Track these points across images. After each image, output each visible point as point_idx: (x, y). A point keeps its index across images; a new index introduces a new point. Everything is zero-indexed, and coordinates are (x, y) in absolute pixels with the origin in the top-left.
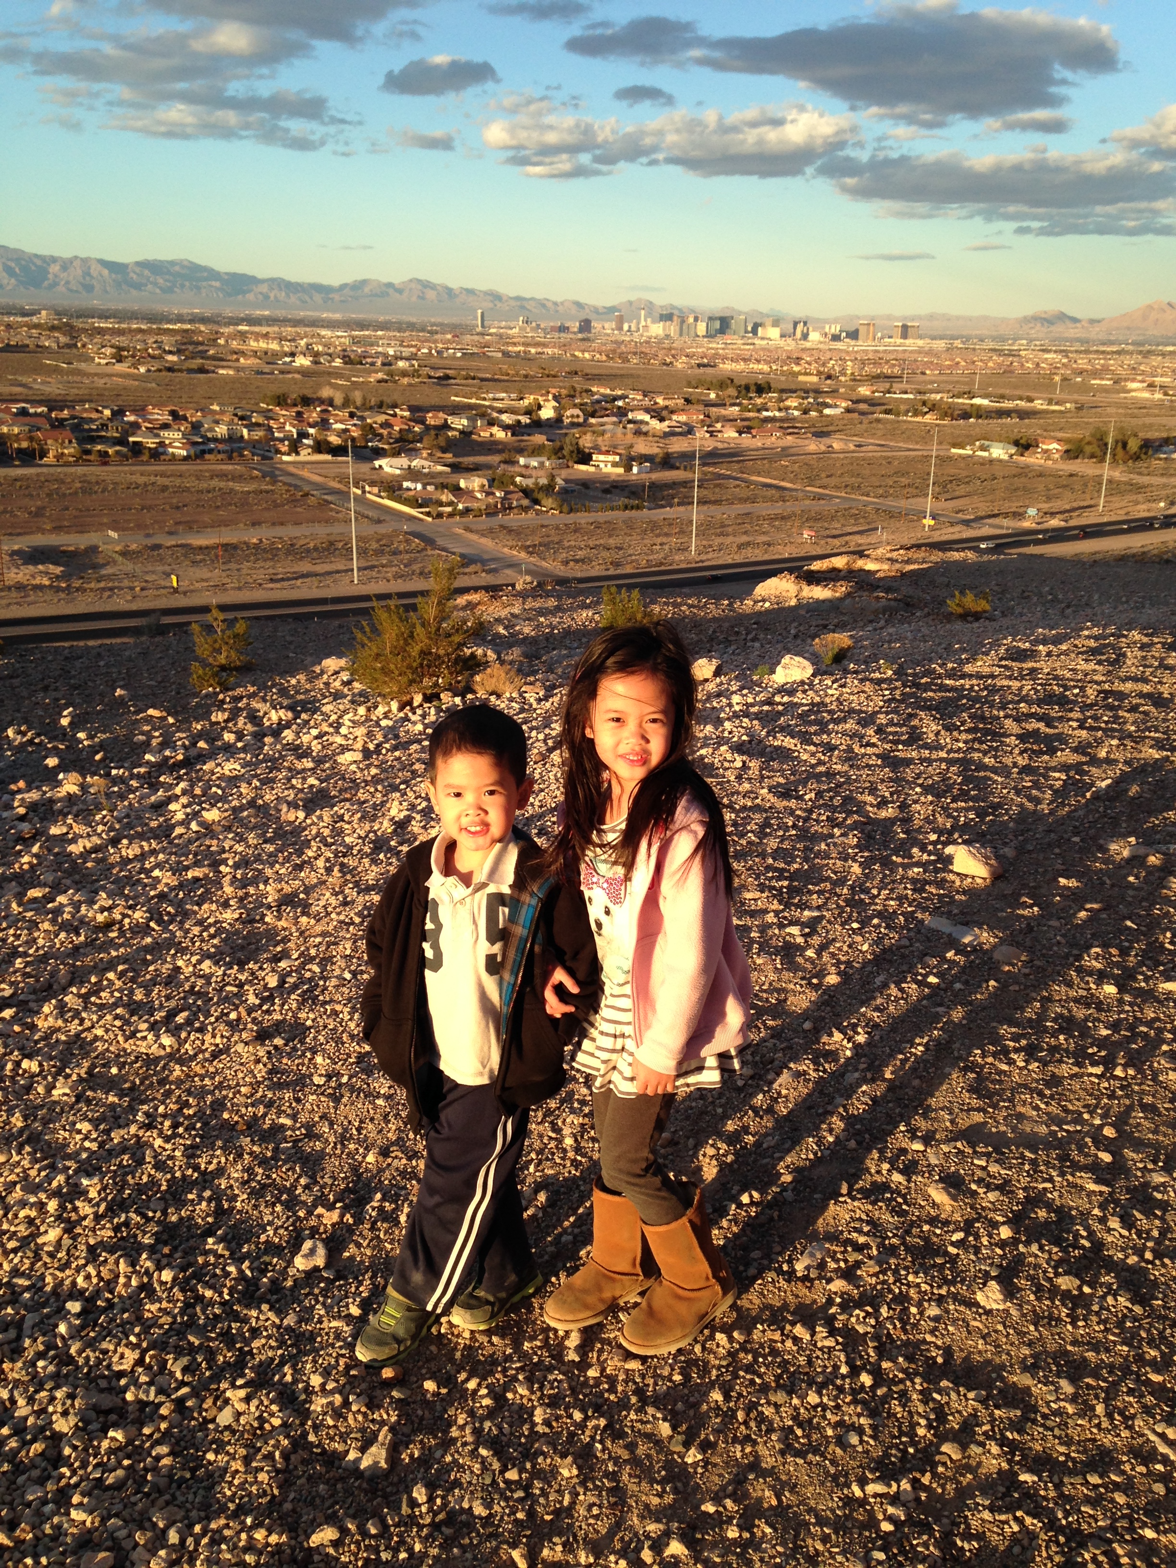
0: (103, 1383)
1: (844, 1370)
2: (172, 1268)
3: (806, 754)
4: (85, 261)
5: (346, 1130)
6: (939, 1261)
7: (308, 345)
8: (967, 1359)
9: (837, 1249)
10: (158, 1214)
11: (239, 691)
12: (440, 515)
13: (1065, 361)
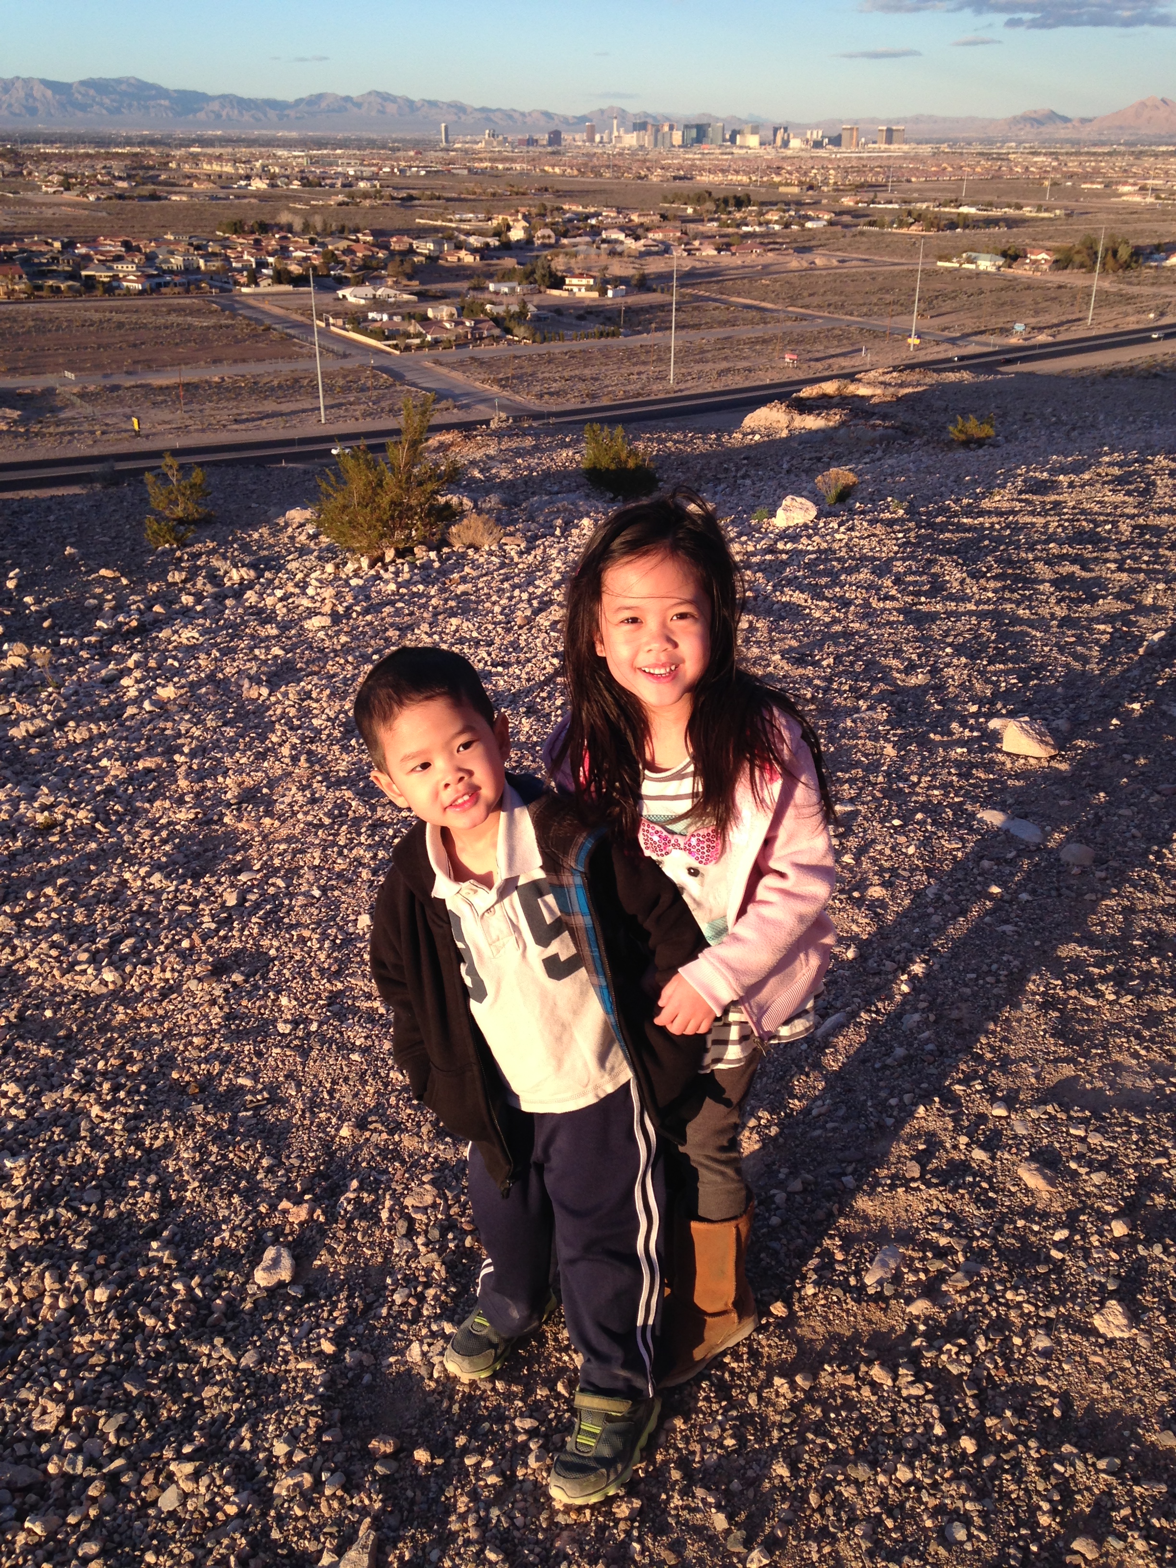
0: (20, 1449)
1: (939, 1430)
2: (107, 1284)
3: (818, 611)
4: (27, 82)
5: (316, 1093)
6: (1041, 1269)
7: (263, 166)
8: (1090, 1409)
9: (915, 1255)
10: (93, 1208)
11: (198, 547)
12: (408, 348)
13: (1055, 164)
